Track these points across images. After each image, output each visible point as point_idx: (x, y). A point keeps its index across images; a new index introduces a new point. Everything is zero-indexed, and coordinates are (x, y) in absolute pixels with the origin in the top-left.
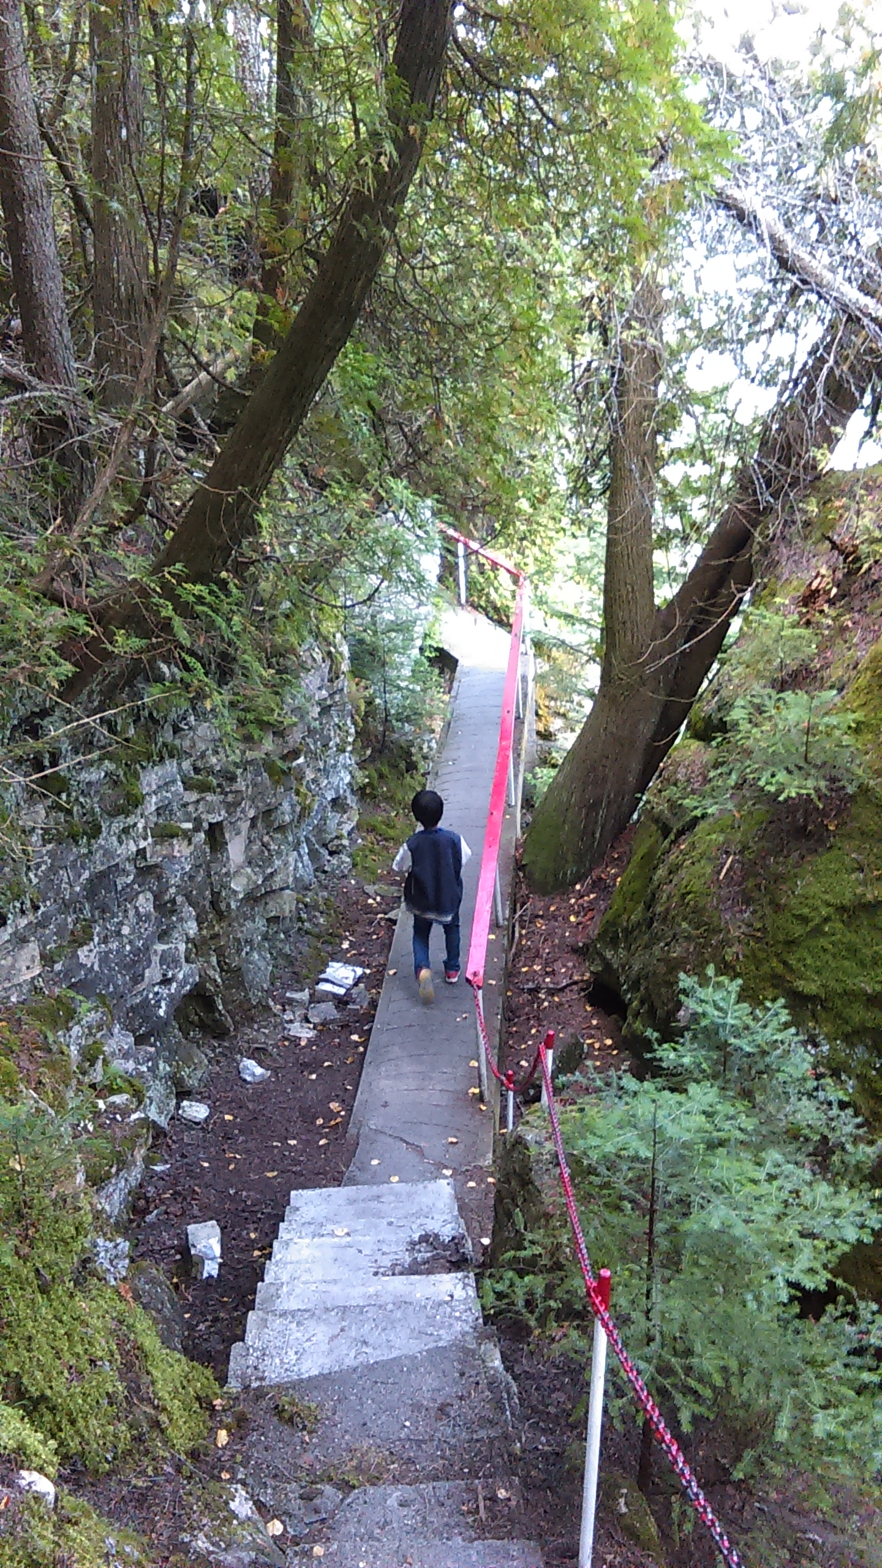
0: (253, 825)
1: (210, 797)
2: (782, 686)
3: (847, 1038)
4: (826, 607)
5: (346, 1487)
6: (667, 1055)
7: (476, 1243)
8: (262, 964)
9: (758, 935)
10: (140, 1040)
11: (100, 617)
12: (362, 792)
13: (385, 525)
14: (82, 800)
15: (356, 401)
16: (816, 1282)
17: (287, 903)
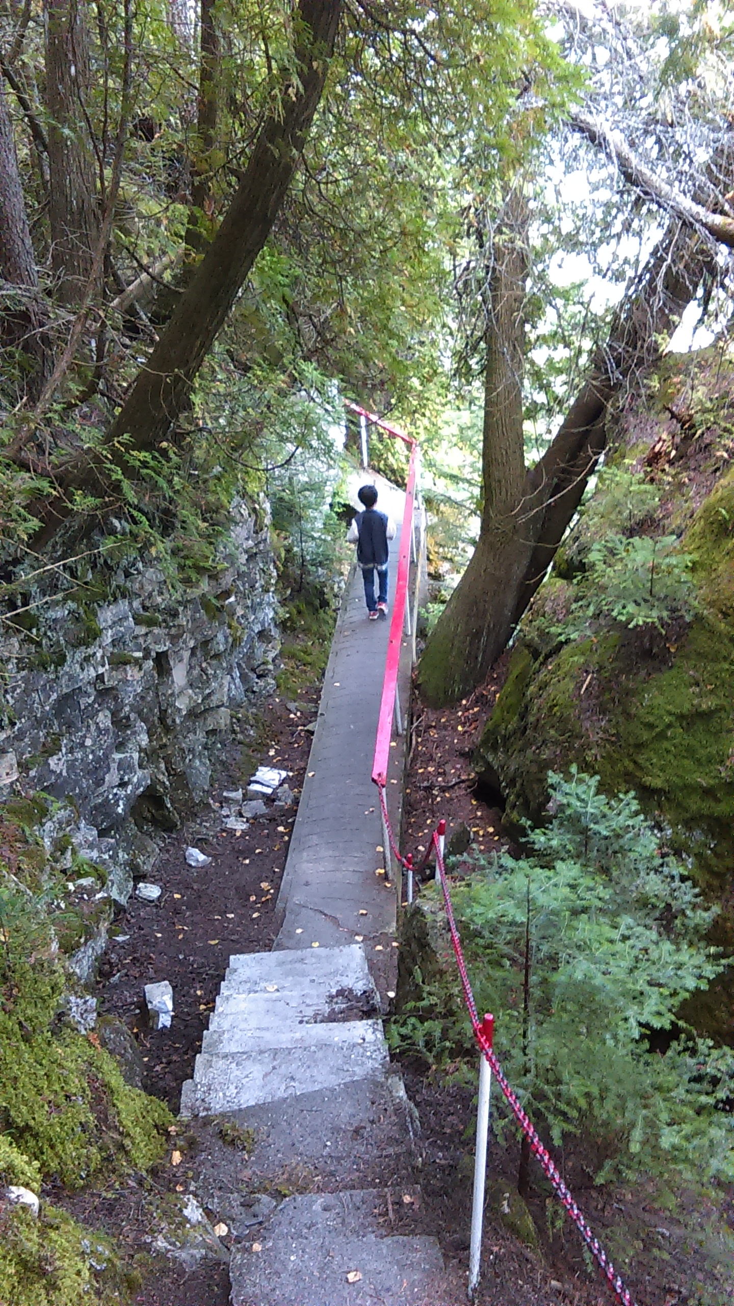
0: (193, 654)
1: (156, 630)
2: (630, 532)
3: (686, 823)
4: (667, 467)
5: (279, 1196)
6: (539, 838)
7: (384, 996)
8: (203, 769)
9: (614, 740)
10: (102, 833)
11: (62, 480)
12: (284, 626)
13: (299, 400)
14: (49, 634)
15: (272, 296)
16: (662, 1023)
17: (223, 718)
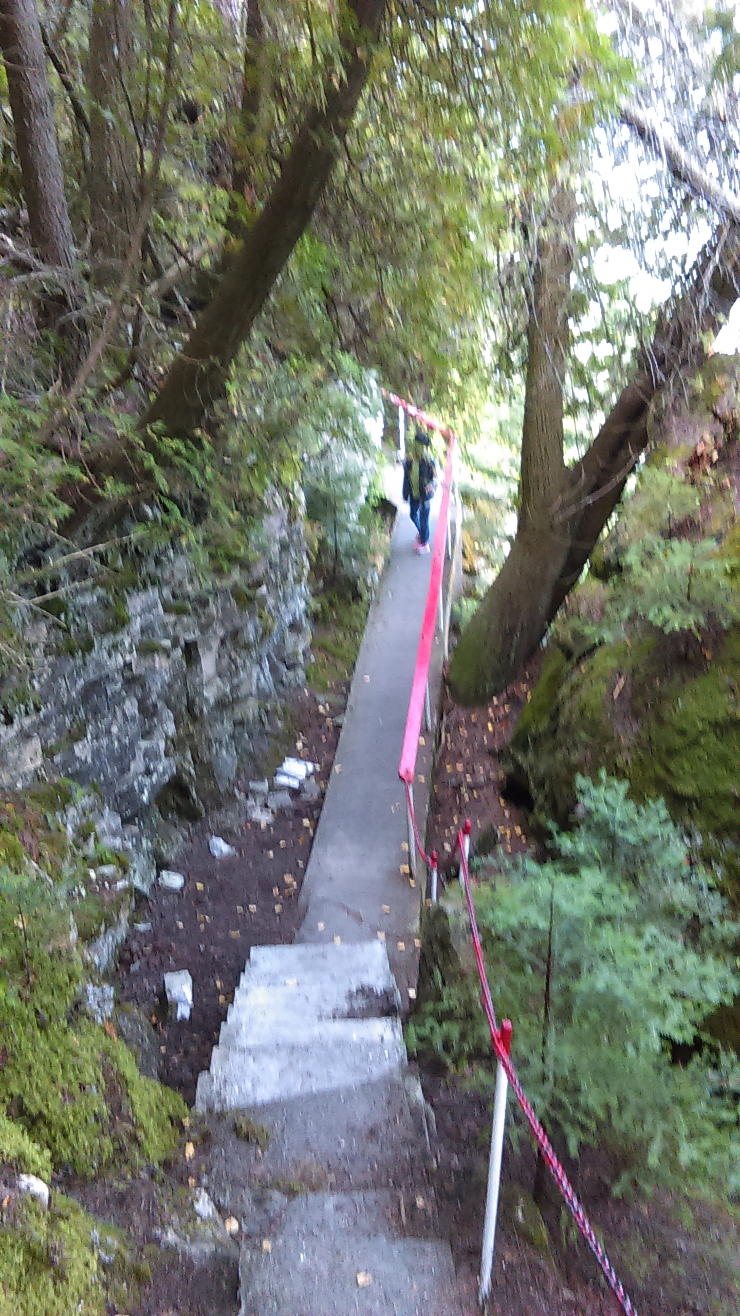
0: (223, 642)
1: (185, 619)
2: (669, 534)
3: (718, 833)
4: (709, 470)
5: (291, 1193)
6: (565, 843)
7: (405, 994)
8: (229, 760)
9: (646, 745)
10: (126, 821)
11: (93, 467)
12: (316, 618)
13: (335, 391)
14: (78, 619)
15: (310, 285)
16: (685, 1036)
17: (251, 709)
